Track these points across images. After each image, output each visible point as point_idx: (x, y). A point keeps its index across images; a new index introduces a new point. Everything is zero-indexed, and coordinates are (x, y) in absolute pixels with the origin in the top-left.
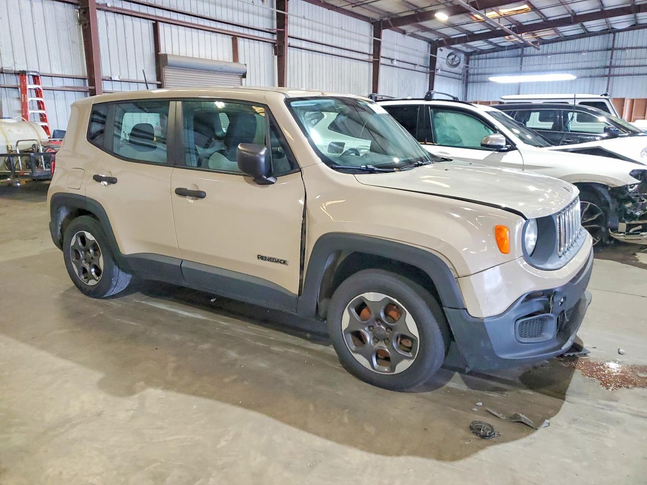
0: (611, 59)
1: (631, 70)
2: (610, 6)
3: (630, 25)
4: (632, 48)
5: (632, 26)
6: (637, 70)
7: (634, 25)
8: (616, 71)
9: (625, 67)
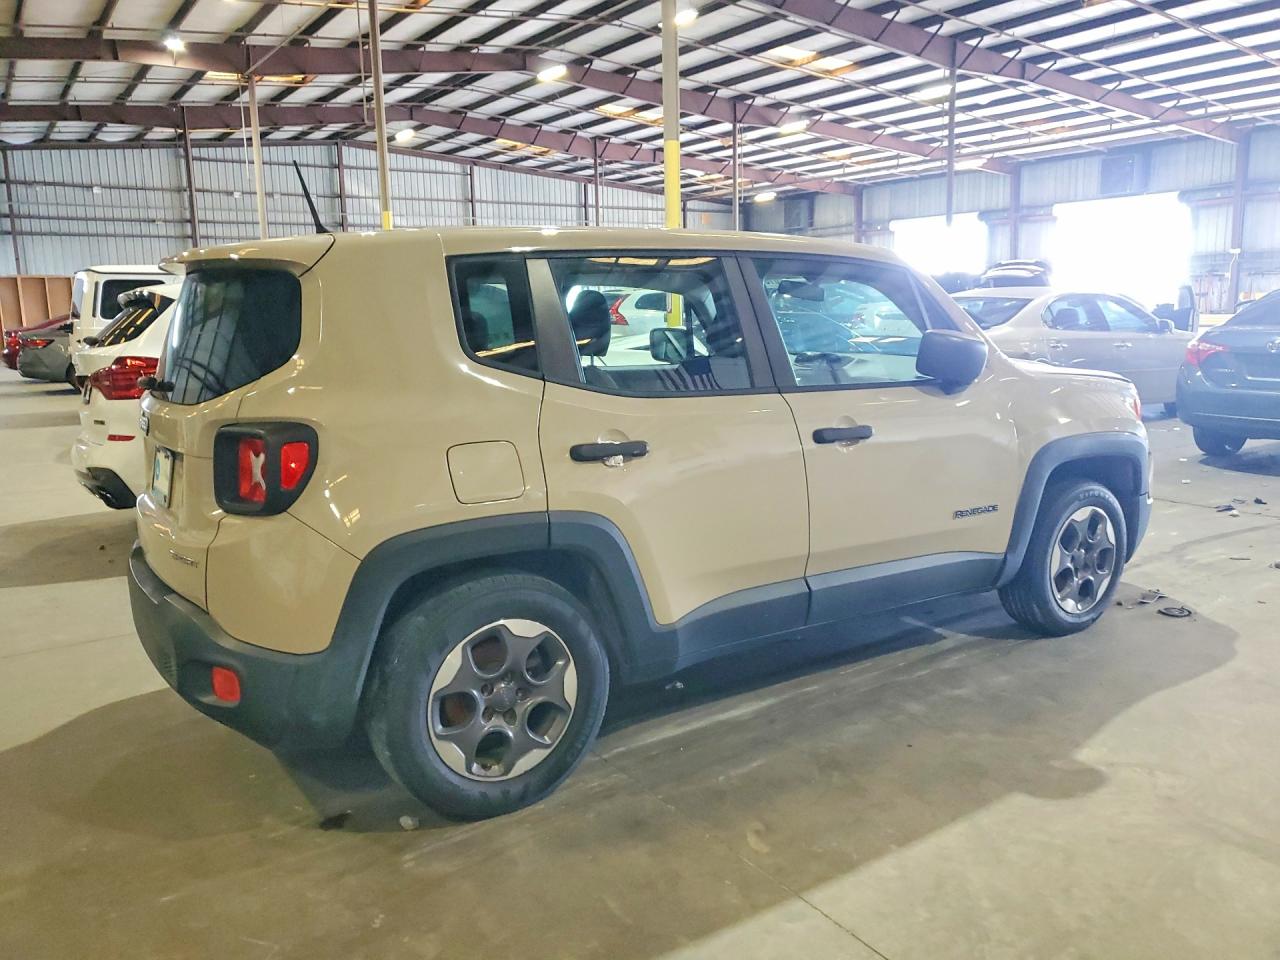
0: (10, 199)
1: (54, 226)
2: (19, 100)
3: (33, 139)
4: (45, 184)
5: (35, 141)
6: (64, 226)
7: (41, 140)
8: (25, 225)
9: (40, 218)
